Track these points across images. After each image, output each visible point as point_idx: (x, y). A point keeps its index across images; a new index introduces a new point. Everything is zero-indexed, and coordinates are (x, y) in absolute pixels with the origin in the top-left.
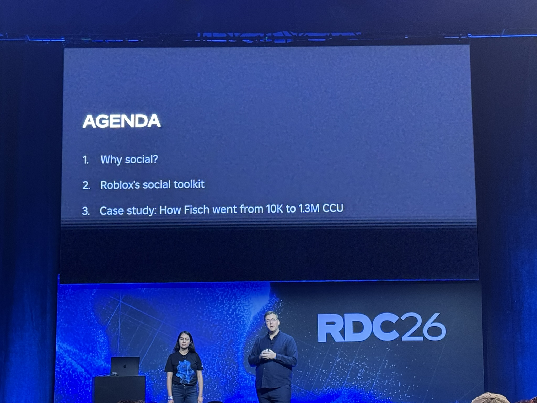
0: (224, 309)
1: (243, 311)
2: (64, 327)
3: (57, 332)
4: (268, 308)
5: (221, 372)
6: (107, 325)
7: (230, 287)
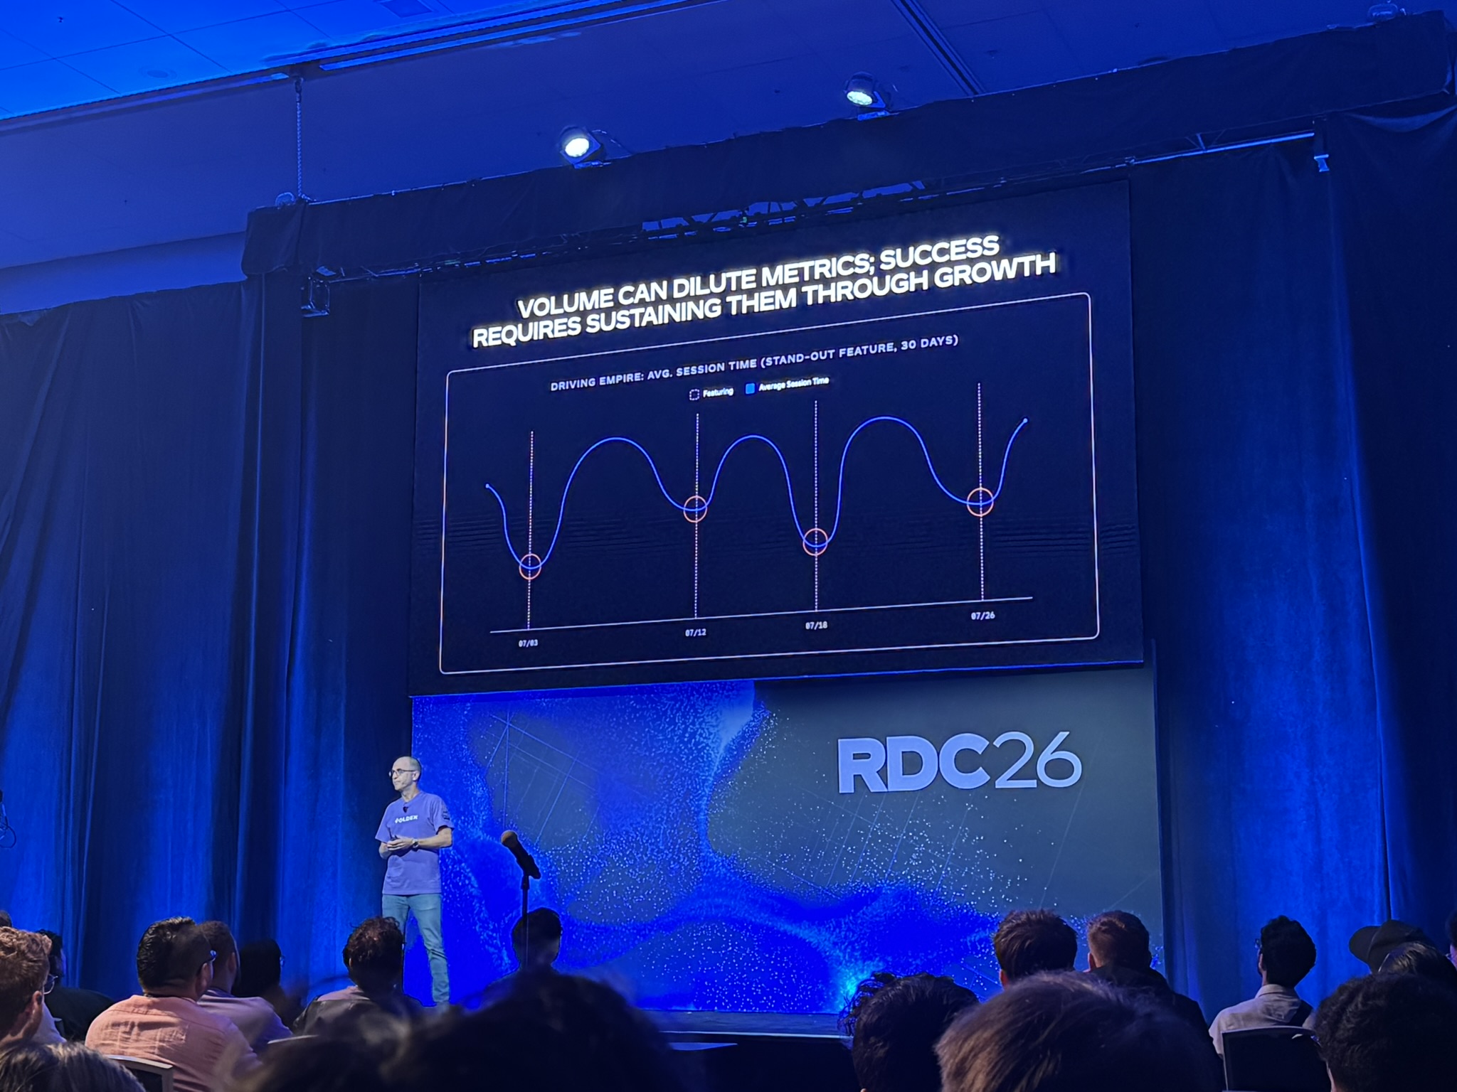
0: (676, 733)
1: (707, 735)
4: (751, 729)
5: (671, 850)
6: (488, 766)
7: (686, 691)
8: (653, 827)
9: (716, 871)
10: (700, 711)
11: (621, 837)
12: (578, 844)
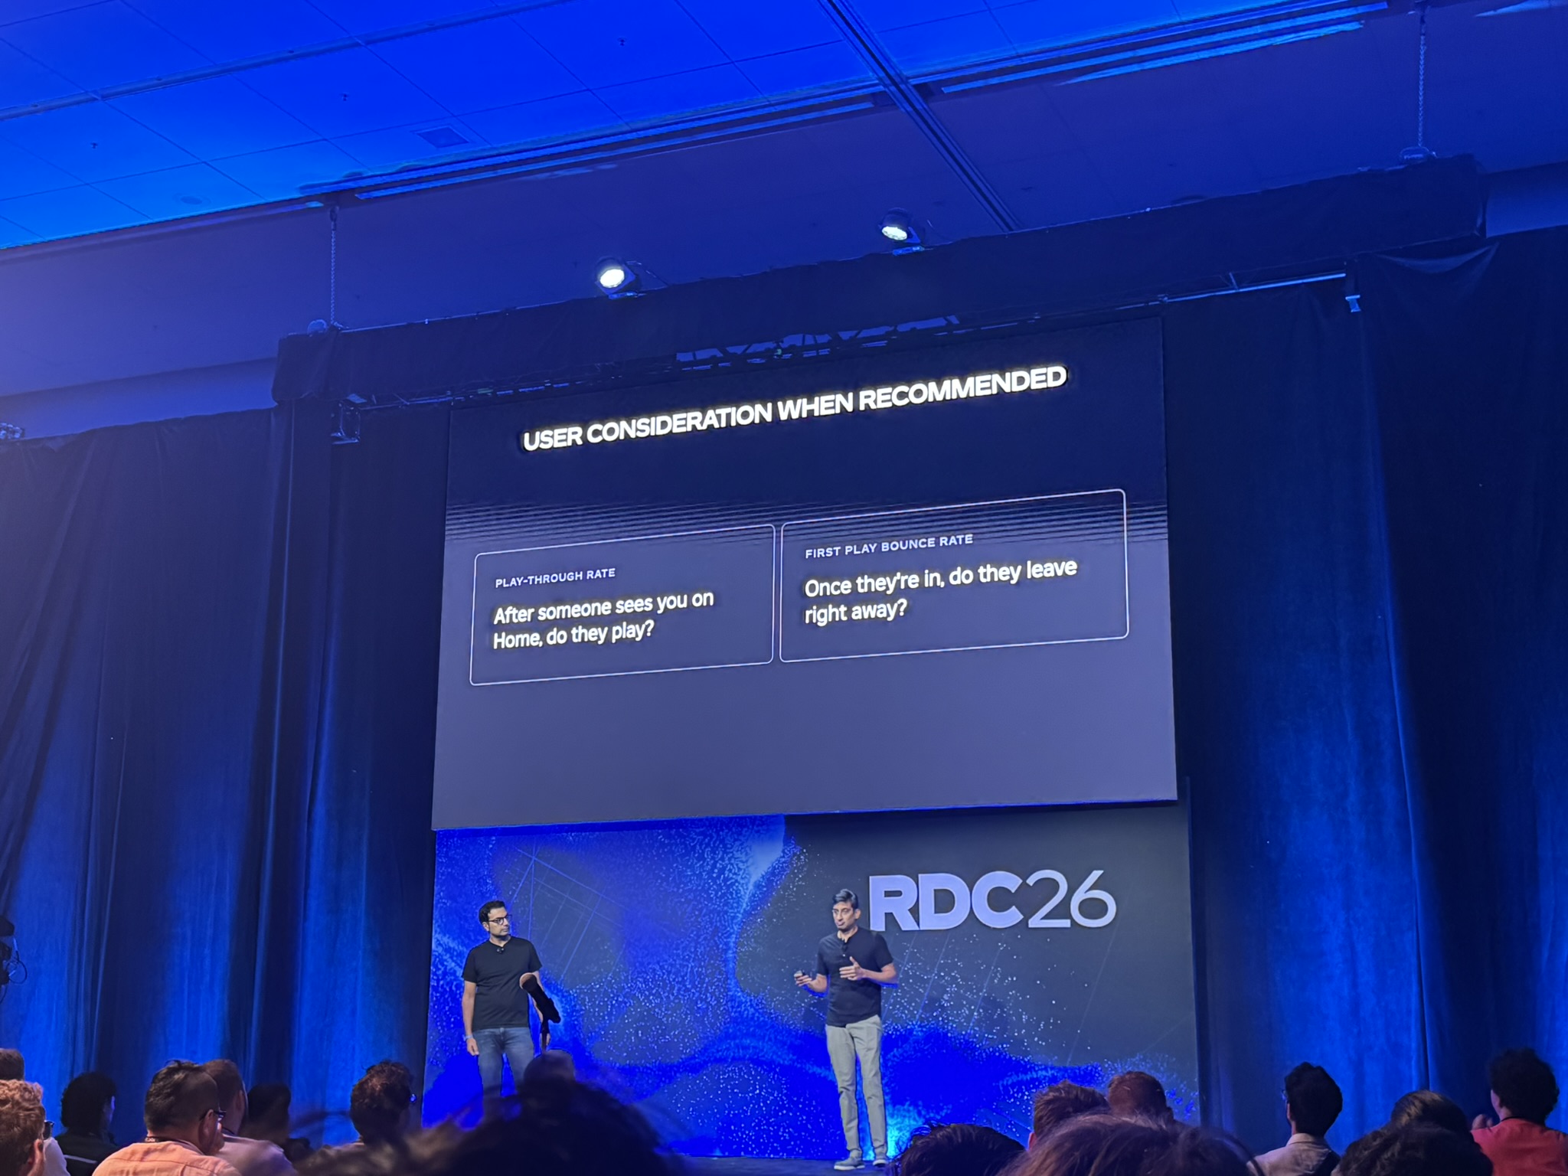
0: (704, 868)
1: (736, 871)
2: (445, 906)
3: (434, 916)
4: (781, 865)
7: (716, 827)
8: (680, 964)
9: (745, 1010)
10: (729, 846)
11: (648, 975)
12: (603, 983)
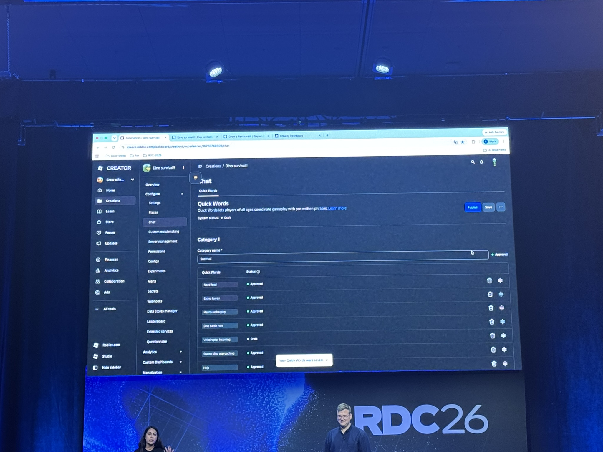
0: (258, 401)
1: (277, 403)
2: (91, 421)
3: (84, 427)
4: (303, 400)
6: (136, 419)
7: (264, 378)
10: (272, 389)
